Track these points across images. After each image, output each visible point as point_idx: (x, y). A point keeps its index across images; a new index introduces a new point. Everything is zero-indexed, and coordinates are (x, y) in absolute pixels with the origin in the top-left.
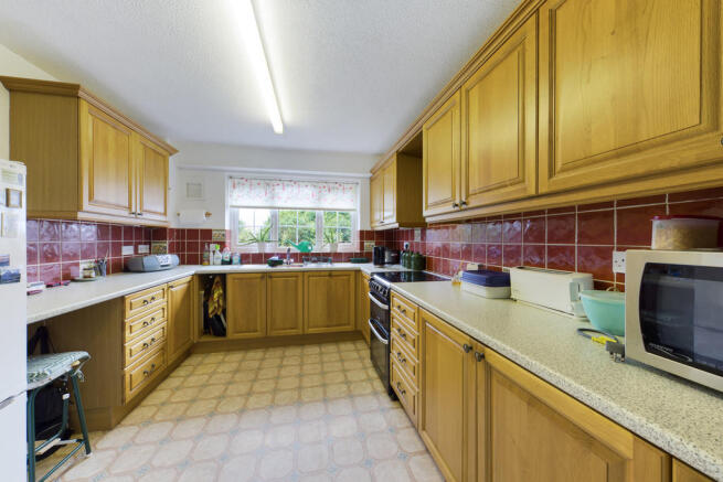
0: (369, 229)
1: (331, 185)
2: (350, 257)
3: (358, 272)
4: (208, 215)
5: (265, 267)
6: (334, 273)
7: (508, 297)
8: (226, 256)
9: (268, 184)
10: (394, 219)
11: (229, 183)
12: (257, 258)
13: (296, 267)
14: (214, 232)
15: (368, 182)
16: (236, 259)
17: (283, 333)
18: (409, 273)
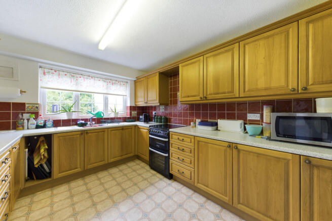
0: (134, 105)
1: (114, 82)
2: (125, 120)
3: (136, 126)
4: (21, 92)
5: (76, 128)
6: (124, 128)
7: (217, 129)
8: (41, 122)
9: (73, 76)
10: (158, 101)
11: (40, 71)
12: (67, 123)
13: (98, 126)
14: (27, 105)
15: (133, 82)
16: (49, 124)
17: (96, 165)
18: (161, 126)
